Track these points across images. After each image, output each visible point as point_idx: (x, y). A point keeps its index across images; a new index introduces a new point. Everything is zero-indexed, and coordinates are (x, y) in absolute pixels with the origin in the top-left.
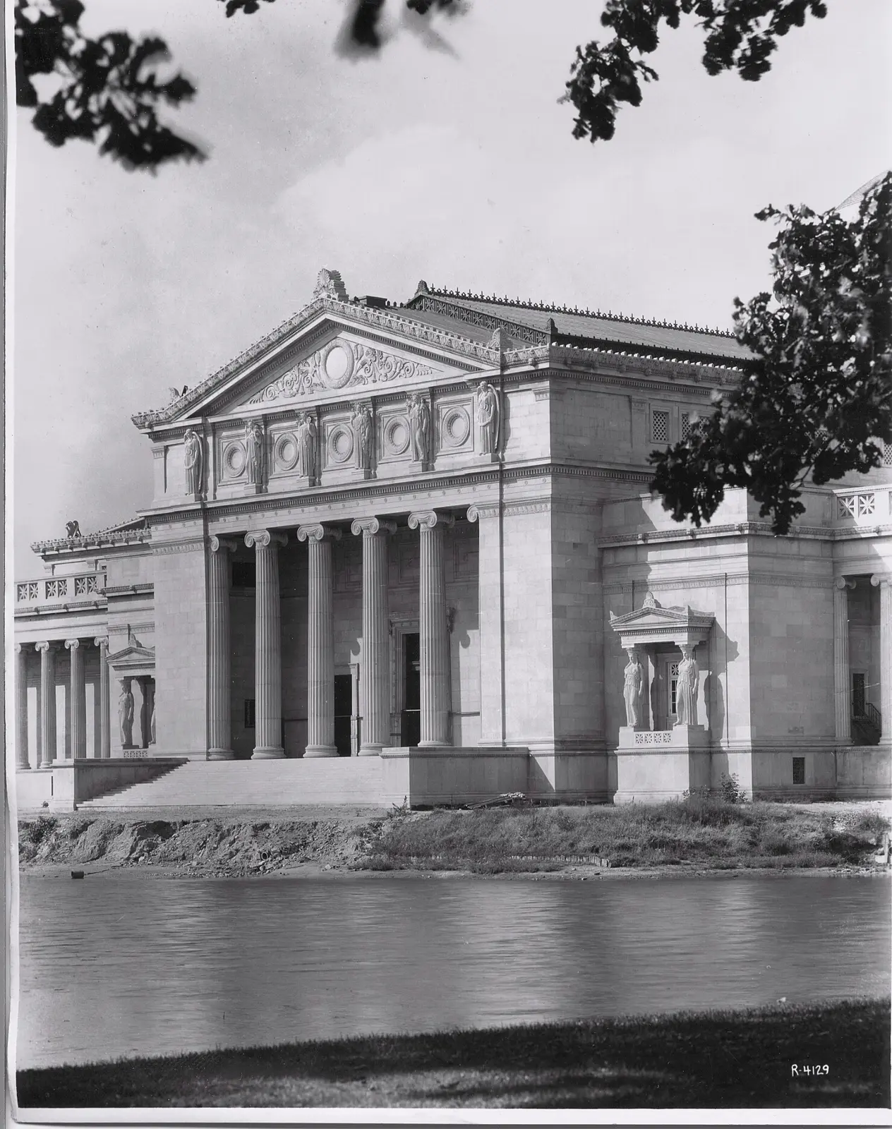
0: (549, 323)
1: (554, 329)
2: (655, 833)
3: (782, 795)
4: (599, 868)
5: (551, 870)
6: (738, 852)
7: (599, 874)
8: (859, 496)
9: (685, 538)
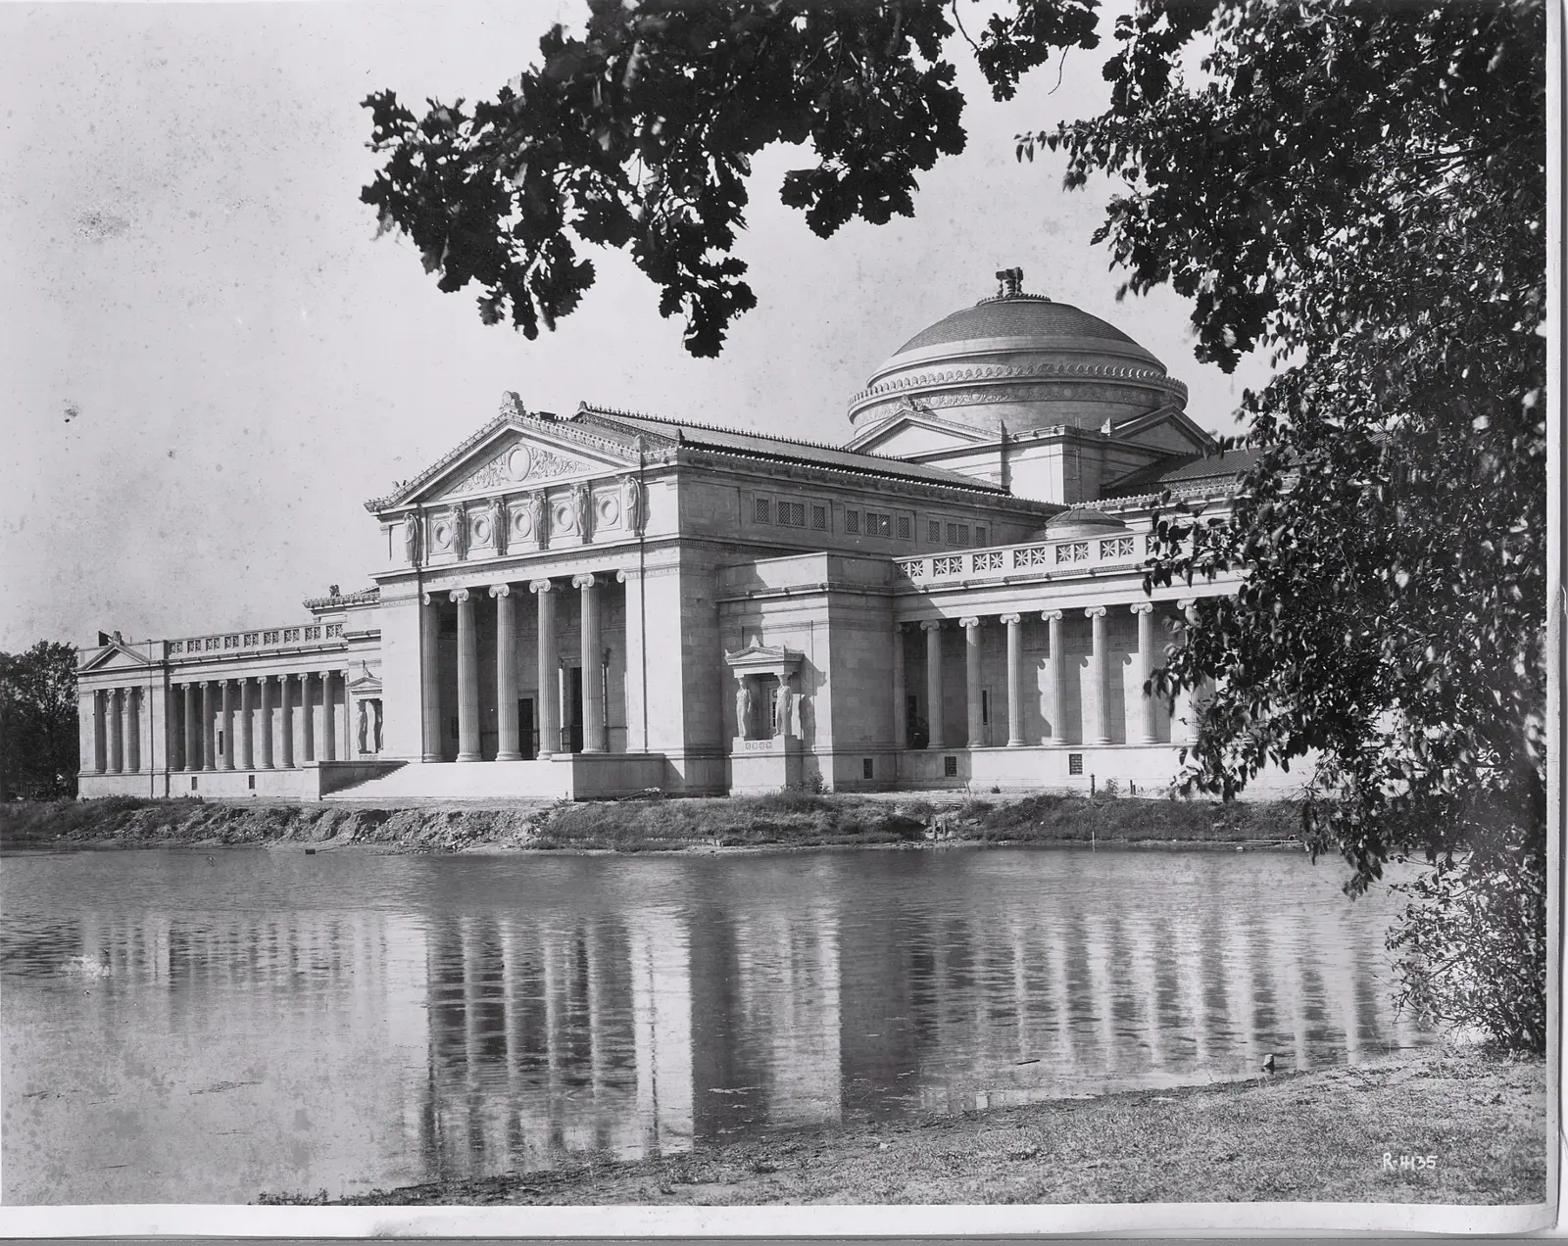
0: (679, 433)
1: (682, 436)
2: (758, 819)
3: (856, 788)
4: (714, 847)
5: (677, 849)
6: (821, 832)
7: (714, 852)
8: (911, 562)
9: (782, 594)
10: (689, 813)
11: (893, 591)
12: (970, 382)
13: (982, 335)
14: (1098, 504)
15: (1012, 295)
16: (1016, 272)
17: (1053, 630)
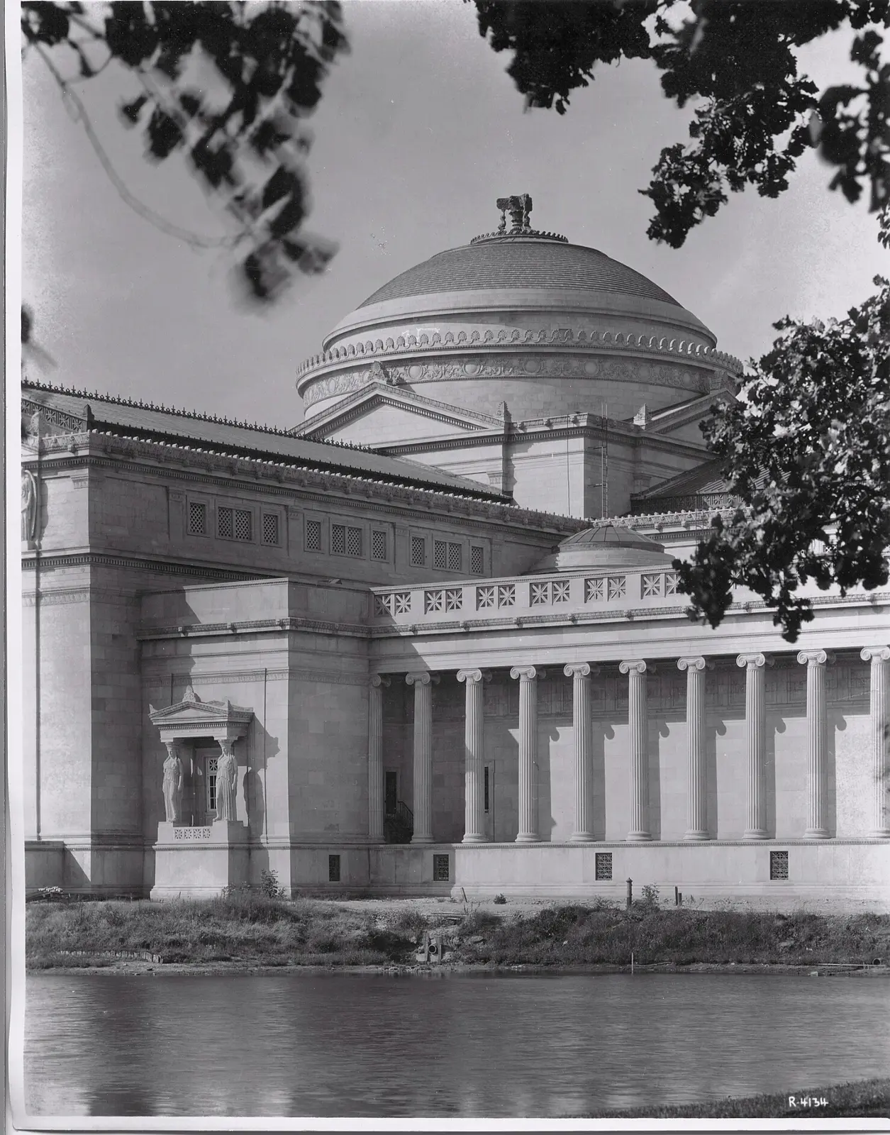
0: (86, 409)
1: (90, 415)
2: (205, 929)
3: (320, 892)
4: (150, 963)
5: (103, 966)
6: (287, 949)
7: (151, 970)
8: (396, 594)
9: (225, 632)
10: (116, 921)
11: (370, 631)
12: (463, 348)
13: (479, 286)
14: (629, 521)
15: (518, 232)
16: (523, 200)
17: (578, 688)
